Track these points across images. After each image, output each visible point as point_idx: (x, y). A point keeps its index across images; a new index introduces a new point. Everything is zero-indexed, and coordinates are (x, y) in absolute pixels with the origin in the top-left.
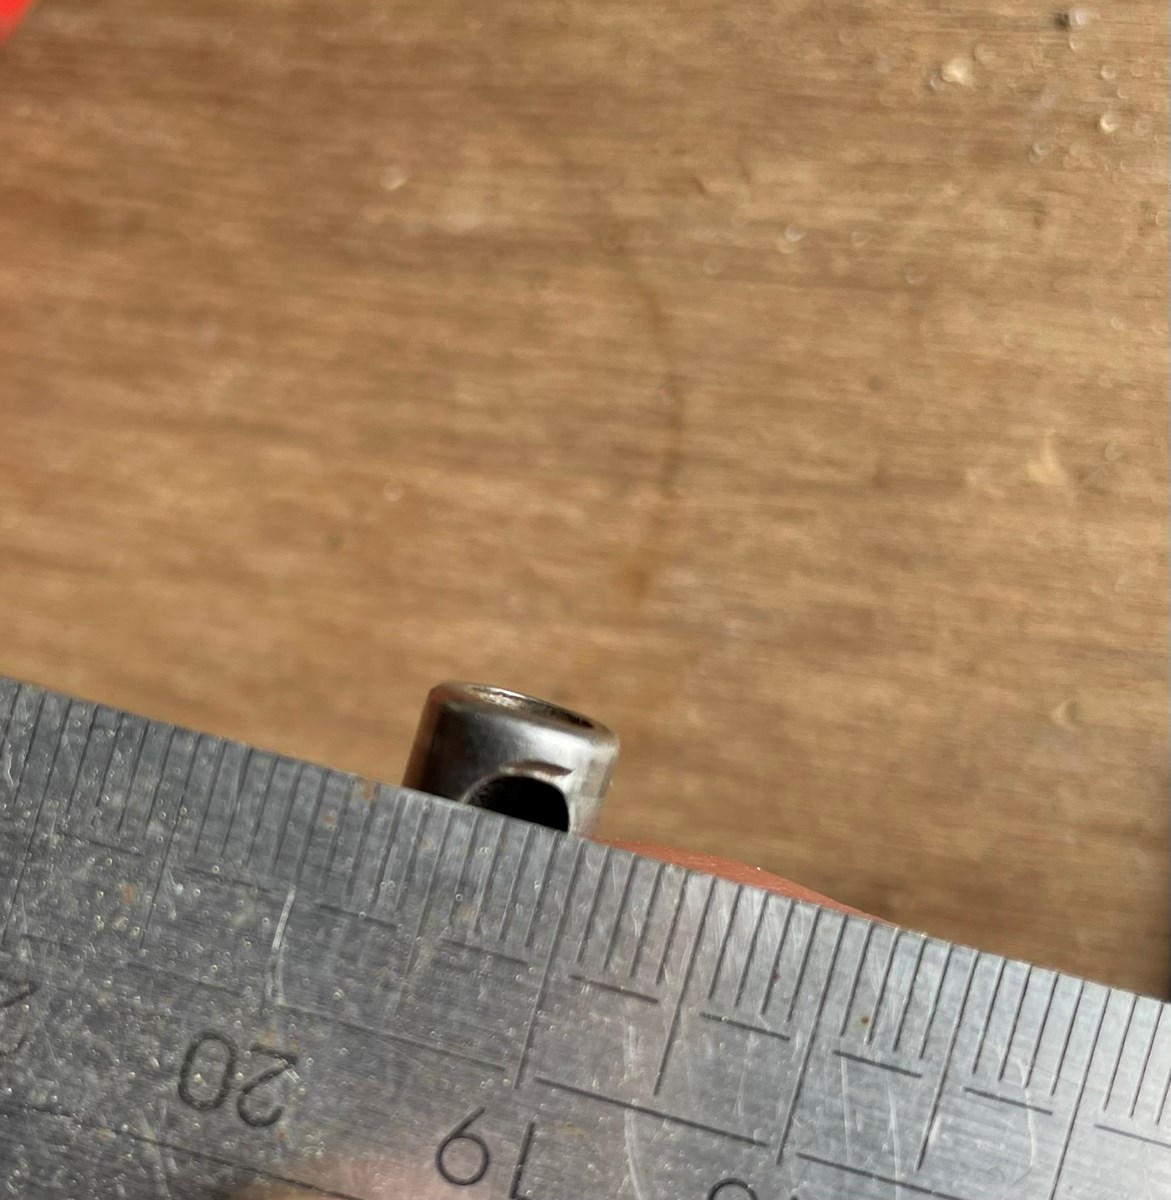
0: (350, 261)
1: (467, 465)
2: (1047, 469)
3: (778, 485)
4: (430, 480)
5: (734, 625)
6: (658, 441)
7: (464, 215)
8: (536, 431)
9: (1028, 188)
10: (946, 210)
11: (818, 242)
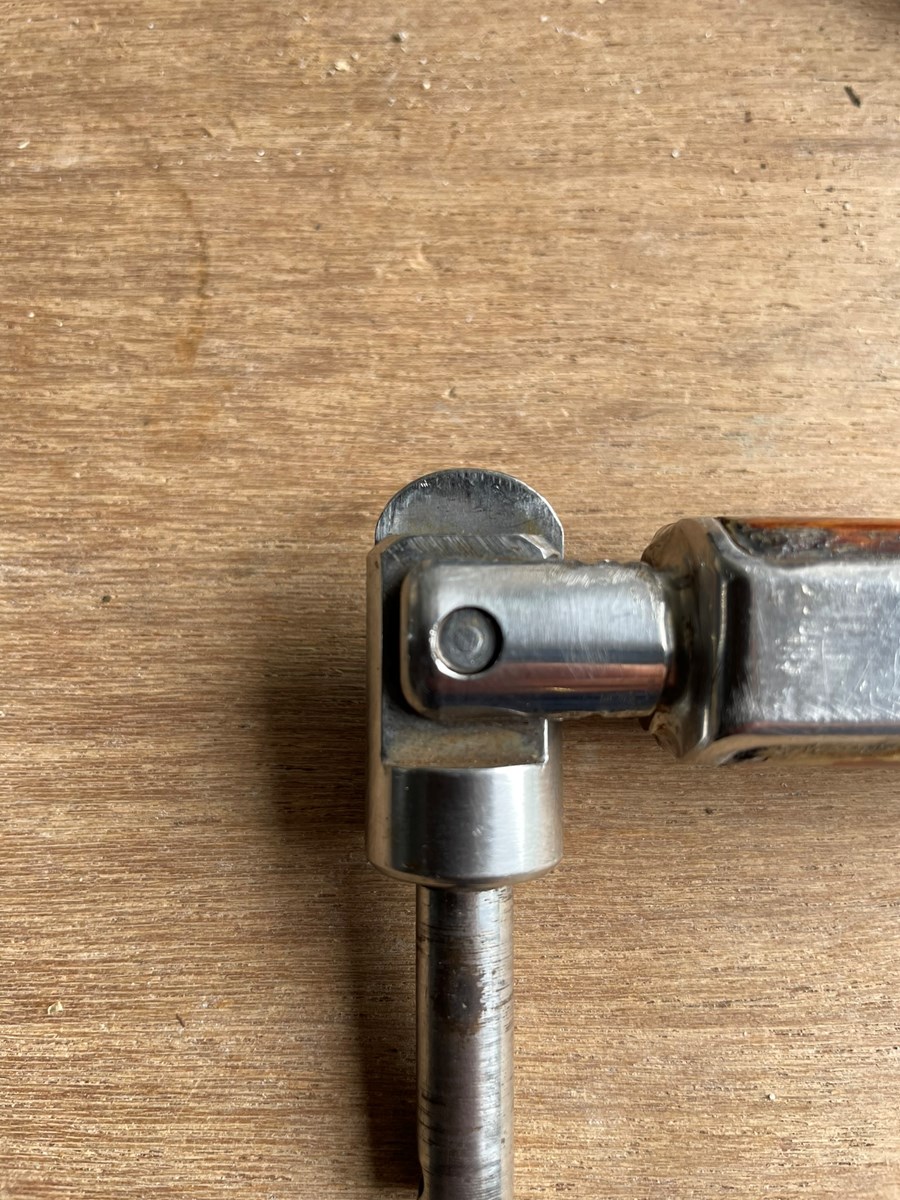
7: (67, 159)
11: (275, 155)
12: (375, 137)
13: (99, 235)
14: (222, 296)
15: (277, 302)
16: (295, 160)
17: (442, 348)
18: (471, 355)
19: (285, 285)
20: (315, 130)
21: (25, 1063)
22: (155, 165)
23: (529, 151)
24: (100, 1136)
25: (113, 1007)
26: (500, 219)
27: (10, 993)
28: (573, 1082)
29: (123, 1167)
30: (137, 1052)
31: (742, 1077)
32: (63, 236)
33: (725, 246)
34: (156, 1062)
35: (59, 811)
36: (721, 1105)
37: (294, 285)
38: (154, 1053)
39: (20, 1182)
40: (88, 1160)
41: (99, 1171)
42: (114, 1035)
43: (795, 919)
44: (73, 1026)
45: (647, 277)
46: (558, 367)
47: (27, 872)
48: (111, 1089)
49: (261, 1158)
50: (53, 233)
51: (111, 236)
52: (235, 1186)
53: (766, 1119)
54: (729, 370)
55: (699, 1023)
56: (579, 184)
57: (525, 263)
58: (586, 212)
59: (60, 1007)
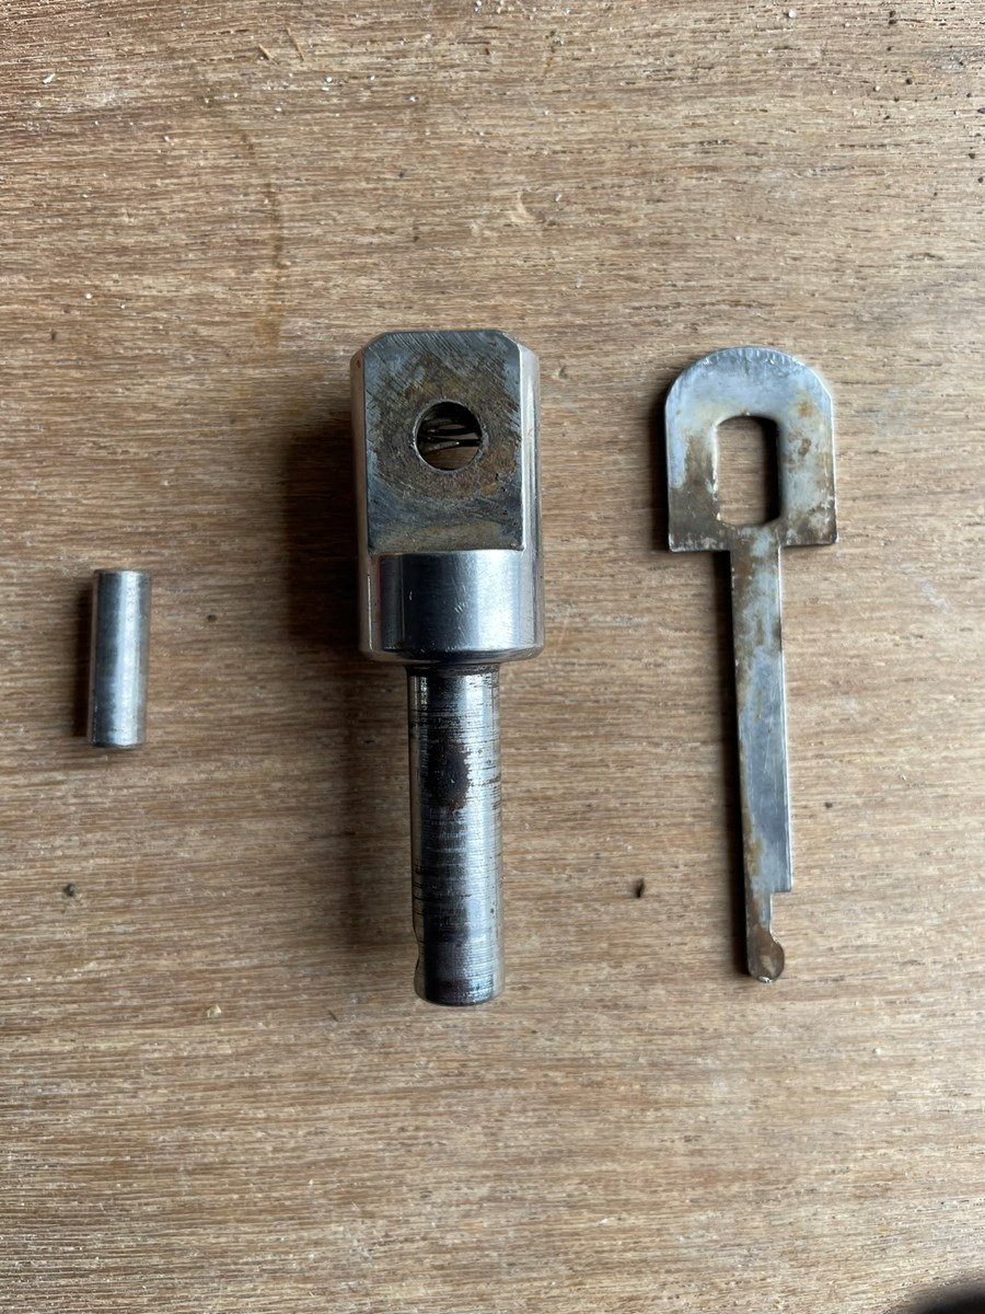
1: (139, 268)
6: (266, 231)
10: (427, 49)
12: (460, 54)
13: (153, 194)
14: (301, 266)
15: (362, 270)
16: (368, 87)
17: (551, 320)
18: (582, 327)
19: (371, 249)
20: (390, 46)
21: (191, 1061)
22: (207, 100)
23: (640, 67)
24: (267, 1119)
25: (270, 1007)
26: (609, 158)
27: (168, 1001)
28: (698, 1052)
29: (292, 1144)
30: (295, 1045)
31: (853, 1040)
32: (110, 196)
33: (864, 183)
34: (314, 1052)
35: (194, 832)
36: (833, 1065)
37: (381, 248)
38: (311, 1045)
39: (197, 1164)
40: (259, 1141)
41: (270, 1149)
42: (272, 1032)
43: (907, 902)
44: (232, 1027)
45: (776, 225)
46: (677, 338)
47: (170, 890)
48: (273, 1079)
49: (417, 1129)
50: (98, 193)
51: (166, 194)
52: (397, 1153)
53: (874, 1076)
54: (864, 336)
55: (815, 996)
56: (699, 108)
57: (639, 213)
58: (707, 146)
59: (218, 1011)
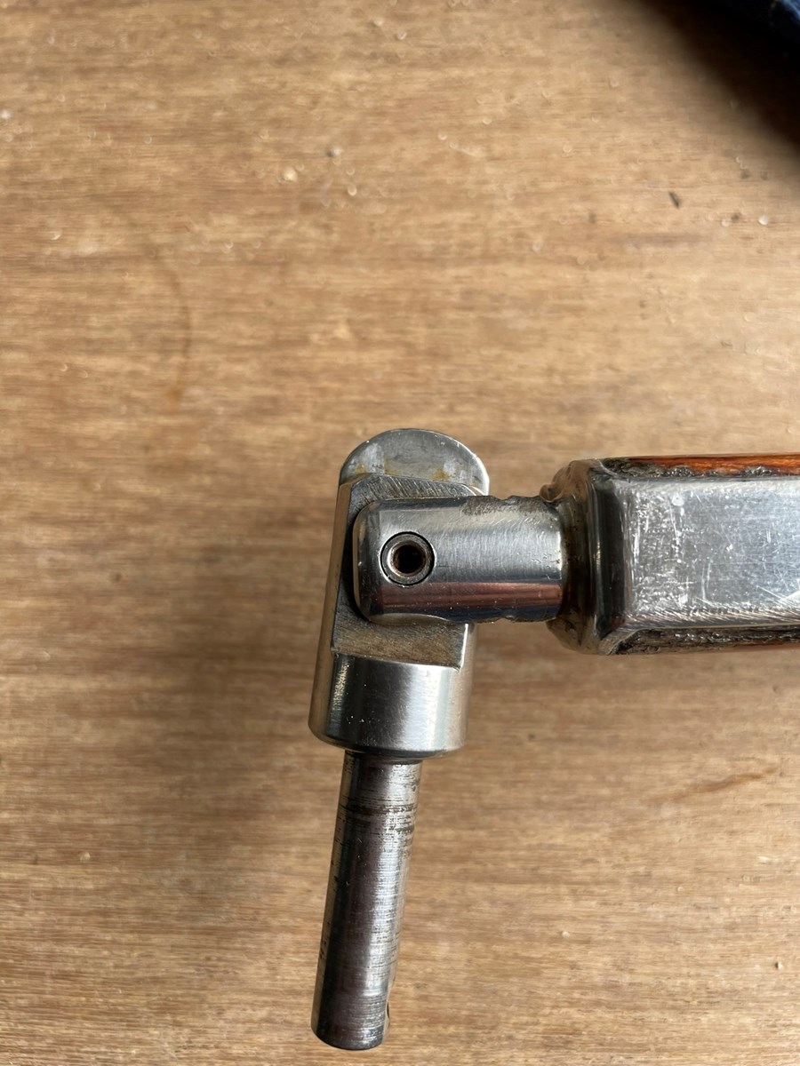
0: (38, 271)
1: (97, 352)
2: (342, 332)
3: (233, 348)
4: (81, 360)
5: (221, 410)
6: (180, 334)
7: (88, 247)
8: (127, 335)
9: (324, 220)
10: (289, 231)
11: (240, 247)
16: (254, 251)
17: (358, 398)
21: (64, 893)
22: (151, 253)
25: (124, 857)
27: (53, 845)
30: (139, 886)
34: (151, 893)
36: (530, 938)
37: (254, 348)
38: (150, 888)
41: (111, 964)
42: (124, 876)
44: (96, 868)
45: (511, 345)
46: (442, 413)
48: (120, 912)
49: (220, 959)
51: (120, 308)
52: (203, 977)
53: (560, 949)
55: (516, 881)
56: (464, 271)
58: (467, 294)
